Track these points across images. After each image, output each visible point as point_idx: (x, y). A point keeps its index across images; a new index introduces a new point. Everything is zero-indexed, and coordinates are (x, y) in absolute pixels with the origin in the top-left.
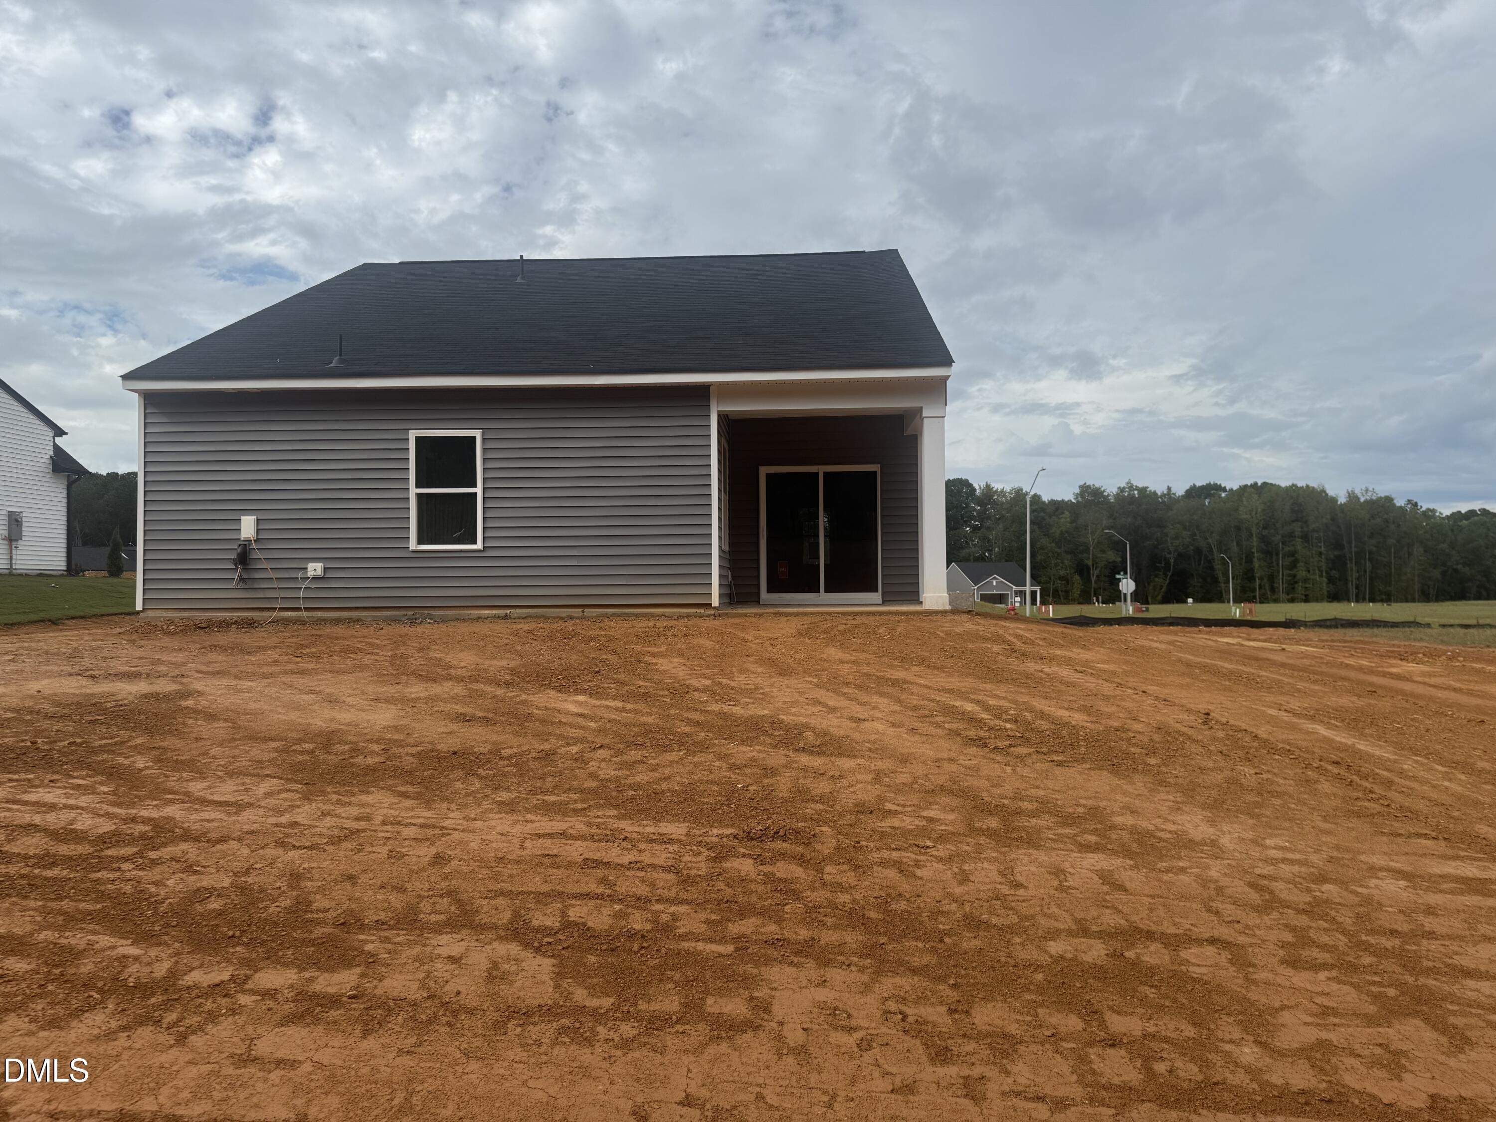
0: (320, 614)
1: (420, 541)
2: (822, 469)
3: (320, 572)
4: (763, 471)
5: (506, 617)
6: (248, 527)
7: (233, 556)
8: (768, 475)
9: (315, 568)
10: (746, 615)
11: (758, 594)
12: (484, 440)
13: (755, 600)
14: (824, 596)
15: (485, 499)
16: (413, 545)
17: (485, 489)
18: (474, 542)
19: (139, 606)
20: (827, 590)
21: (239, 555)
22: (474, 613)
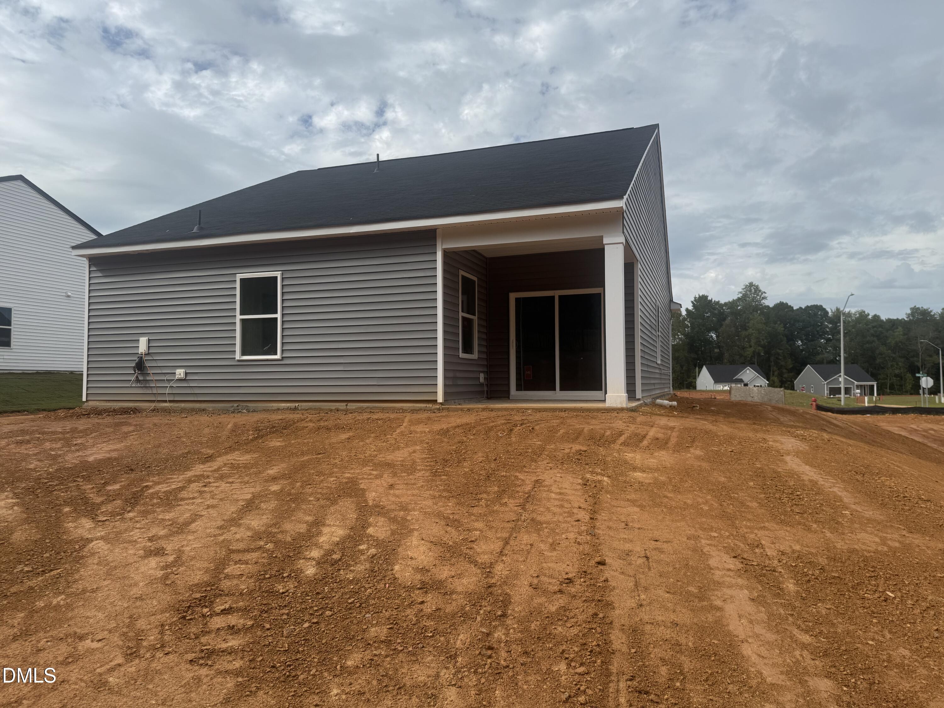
0: (183, 405)
1: (244, 353)
2: (557, 294)
3: (182, 376)
4: (513, 296)
5: (296, 409)
6: (143, 345)
7: (133, 365)
8: (517, 300)
9: (180, 373)
11: (508, 392)
12: (283, 279)
13: (504, 395)
14: (559, 394)
15: (283, 322)
16: (238, 356)
17: (283, 315)
18: (276, 354)
19: (84, 399)
20: (562, 389)
21: (137, 364)
22: (275, 405)
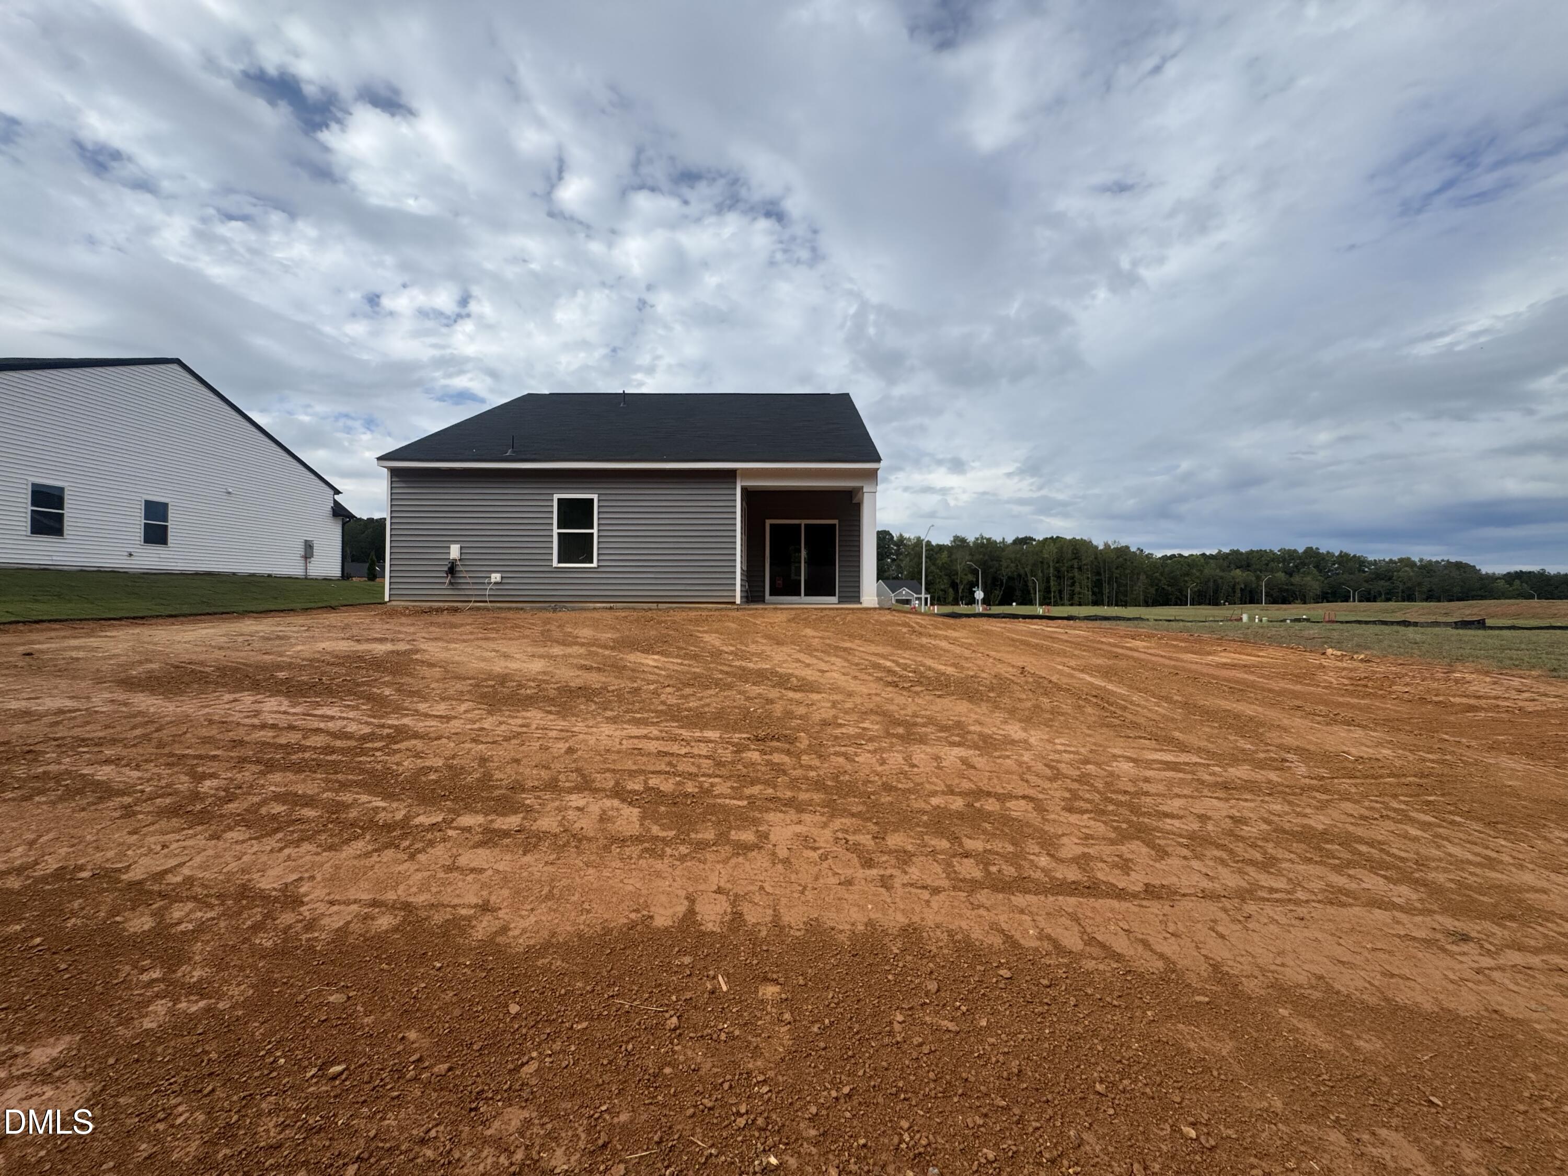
0: (498, 605)
1: (559, 562)
2: (804, 522)
3: (499, 579)
4: (768, 522)
5: (611, 608)
6: (455, 552)
7: (446, 569)
8: (771, 525)
9: (496, 577)
10: (756, 609)
11: (764, 597)
12: (599, 500)
13: (762, 600)
14: (803, 598)
15: (599, 536)
16: (555, 563)
17: (599, 530)
18: (592, 562)
19: (387, 599)
20: (805, 595)
21: (449, 568)
22: (591, 605)
